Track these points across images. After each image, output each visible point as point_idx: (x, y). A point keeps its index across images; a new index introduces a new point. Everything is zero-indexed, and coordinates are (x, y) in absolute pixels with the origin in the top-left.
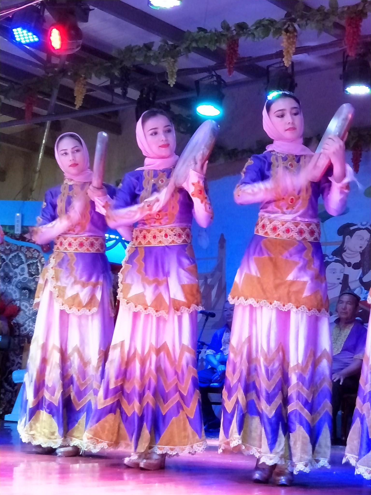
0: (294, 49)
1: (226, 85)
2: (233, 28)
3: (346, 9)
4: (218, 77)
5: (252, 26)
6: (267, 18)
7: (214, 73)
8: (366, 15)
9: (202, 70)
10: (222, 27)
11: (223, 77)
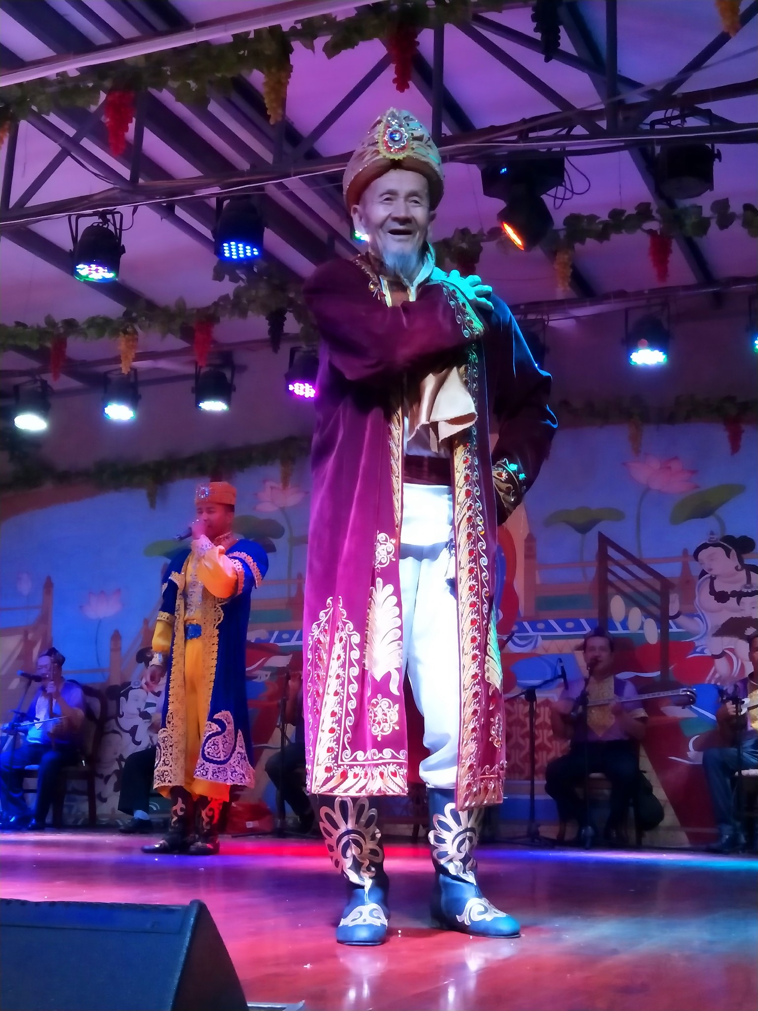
0: (133, 354)
1: (54, 393)
2: (60, 325)
3: (195, 311)
4: (44, 383)
5: (84, 323)
6: (101, 316)
7: (37, 377)
8: (217, 320)
9: (22, 373)
10: (46, 323)
11: (49, 383)
